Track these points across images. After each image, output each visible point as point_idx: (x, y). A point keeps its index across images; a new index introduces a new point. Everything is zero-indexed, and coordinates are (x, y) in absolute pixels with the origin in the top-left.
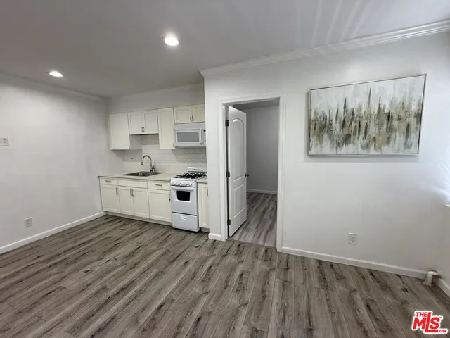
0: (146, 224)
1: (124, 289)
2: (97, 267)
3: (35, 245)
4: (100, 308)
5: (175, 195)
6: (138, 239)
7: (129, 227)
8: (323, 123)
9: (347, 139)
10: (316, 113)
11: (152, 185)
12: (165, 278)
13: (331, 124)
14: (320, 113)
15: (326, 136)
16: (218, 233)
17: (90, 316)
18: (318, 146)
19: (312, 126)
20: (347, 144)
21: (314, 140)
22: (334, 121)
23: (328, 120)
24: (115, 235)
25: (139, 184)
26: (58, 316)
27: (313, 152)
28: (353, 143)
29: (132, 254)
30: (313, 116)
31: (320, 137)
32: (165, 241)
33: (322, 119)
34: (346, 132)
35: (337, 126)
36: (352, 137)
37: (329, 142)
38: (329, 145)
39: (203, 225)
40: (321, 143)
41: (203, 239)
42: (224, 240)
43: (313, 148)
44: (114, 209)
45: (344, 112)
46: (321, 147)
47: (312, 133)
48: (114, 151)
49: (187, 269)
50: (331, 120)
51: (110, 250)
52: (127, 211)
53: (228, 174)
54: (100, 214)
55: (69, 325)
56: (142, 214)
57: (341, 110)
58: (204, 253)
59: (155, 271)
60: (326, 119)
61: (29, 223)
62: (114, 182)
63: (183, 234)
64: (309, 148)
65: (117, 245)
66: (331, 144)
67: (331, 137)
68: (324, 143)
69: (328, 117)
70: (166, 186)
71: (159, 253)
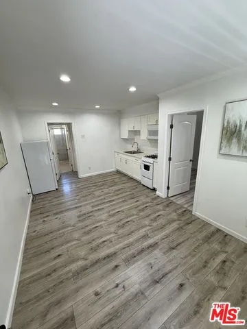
0: (131, 179)
3: (91, 177)
4: (102, 203)
5: (143, 167)
6: (124, 185)
7: (123, 178)
8: (234, 130)
10: (228, 122)
11: (134, 159)
12: (126, 203)
13: (240, 131)
14: (232, 122)
15: (235, 140)
16: (161, 193)
18: (228, 147)
19: (225, 132)
21: (224, 143)
22: (243, 128)
23: (238, 128)
24: (116, 180)
27: (222, 152)
29: (119, 190)
30: (226, 124)
31: (229, 141)
32: (134, 189)
33: (233, 127)
37: (237, 145)
38: (236, 148)
39: (155, 186)
40: (230, 146)
41: (152, 194)
43: (223, 148)
44: (120, 169)
46: (230, 149)
47: (223, 137)
48: (123, 138)
49: (136, 204)
50: (241, 126)
51: (112, 186)
52: (124, 171)
53: (170, 159)
54: (114, 169)
56: (130, 174)
59: (124, 199)
60: (236, 126)
61: (90, 168)
62: (120, 155)
63: (145, 188)
64: (220, 149)
65: (115, 184)
66: (238, 147)
67: (239, 141)
68: (233, 146)
69: (238, 125)
70: (140, 161)
71: (128, 193)
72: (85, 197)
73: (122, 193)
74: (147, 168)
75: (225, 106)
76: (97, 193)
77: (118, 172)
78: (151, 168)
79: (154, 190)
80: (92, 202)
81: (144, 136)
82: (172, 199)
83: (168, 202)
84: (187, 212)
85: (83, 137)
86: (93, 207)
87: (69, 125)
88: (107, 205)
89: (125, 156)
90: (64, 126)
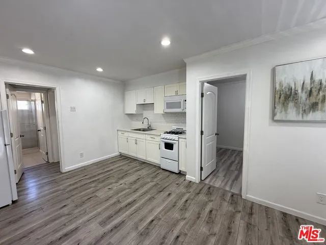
0: (144, 164)
1: (130, 204)
2: (115, 187)
4: (117, 212)
5: (163, 145)
6: (139, 173)
7: (133, 164)
8: (288, 93)
9: (314, 107)
10: (281, 84)
11: (148, 137)
12: (155, 202)
13: (296, 94)
14: (285, 85)
15: (291, 104)
16: (193, 176)
17: (110, 217)
18: (283, 113)
19: (277, 96)
20: (314, 111)
21: (279, 107)
22: (300, 91)
23: (293, 91)
24: (125, 168)
25: (141, 136)
26: (94, 213)
27: (277, 117)
28: (321, 110)
29: (135, 182)
30: (278, 87)
31: (285, 105)
32: (156, 177)
33: (287, 90)
34: (313, 100)
35: (303, 96)
36: (320, 105)
37: (295, 109)
38: (294, 113)
39: (182, 169)
40: (286, 110)
41: (181, 179)
42: (197, 182)
43: (278, 114)
44: (125, 152)
45: (311, 84)
46: (286, 113)
47: (277, 100)
48: (127, 114)
49: (170, 199)
50: (296, 88)
51: (122, 178)
52: (132, 153)
53: (202, 133)
54: (117, 154)
55: (100, 219)
56: (141, 156)
57: (308, 81)
58: (182, 189)
59: (149, 196)
60: (291, 89)
61: (82, 155)
62: (126, 134)
63: (167, 173)
64: (274, 114)
65: (126, 175)
66: (296, 111)
67: (297, 105)
68: (289, 110)
69: (293, 88)
70: (158, 139)
71: (152, 184)
72: (81, 206)
73: (142, 186)
74: (169, 146)
75: (274, 71)
76: (102, 194)
77: (123, 157)
78: (175, 147)
80: (99, 214)
81: (160, 108)
84: (235, 198)
85: (73, 109)
88: (128, 213)
89: (131, 135)
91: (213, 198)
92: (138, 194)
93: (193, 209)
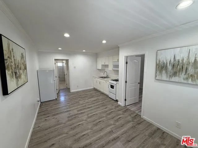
0: (103, 94)
1: (89, 108)
2: (87, 101)
3: (78, 92)
4: (84, 109)
5: (110, 86)
6: (98, 97)
7: (98, 93)
8: (163, 66)
9: (175, 74)
10: (159, 61)
11: (104, 82)
12: (99, 109)
13: (167, 66)
14: (161, 61)
15: (164, 72)
16: (121, 103)
17: (81, 110)
18: (160, 76)
19: (158, 67)
20: (175, 76)
21: (158, 73)
22: (168, 65)
23: (165, 64)
24: (93, 94)
25: (102, 81)
26: (77, 107)
27: (157, 78)
28: (178, 76)
29: (95, 101)
30: (158, 62)
31: (161, 72)
32: (104, 100)
33: (162, 64)
34: (174, 70)
35: (170, 67)
36: (178, 73)
38: (165, 76)
39: (117, 98)
40: (161, 74)
41: (115, 103)
42: (123, 106)
43: (158, 76)
44: (95, 87)
45: (174, 61)
46: (161, 76)
47: (157, 70)
48: (98, 69)
49: (105, 109)
50: (167, 63)
51: (91, 98)
52: (98, 89)
53: (126, 82)
54: (92, 88)
55: (77, 110)
56: (102, 90)
57: (172, 60)
58: (113, 107)
59: (97, 107)
60: (164, 64)
61: (78, 86)
62: (96, 79)
63: (111, 100)
64: (156, 76)
65: (92, 97)
66: (166, 75)
67: (166, 72)
68: (163, 74)
69: (165, 62)
70: (108, 83)
71: (101, 102)
72: (73, 104)
74: (112, 87)
75: (157, 52)
76: (81, 102)
77: (95, 90)
78: (115, 87)
79: (117, 101)
80: (78, 108)
81: (111, 68)
82: (128, 107)
83: (126, 109)
84: (138, 116)
85: (75, 67)
86: (78, 111)
87: (67, 61)
88: (88, 110)
89: (99, 80)
90: (64, 61)
91: (125, 114)
92: (93, 105)
93: (113, 115)
